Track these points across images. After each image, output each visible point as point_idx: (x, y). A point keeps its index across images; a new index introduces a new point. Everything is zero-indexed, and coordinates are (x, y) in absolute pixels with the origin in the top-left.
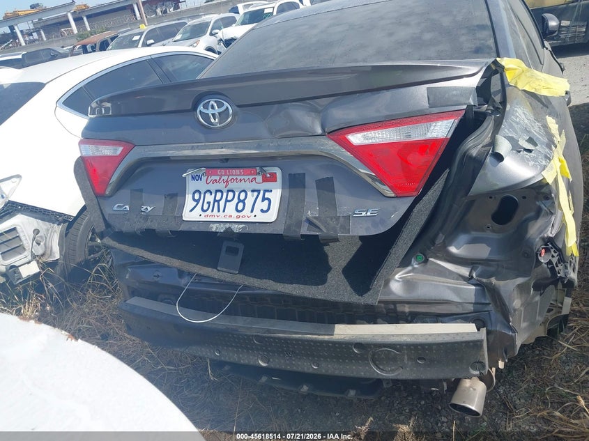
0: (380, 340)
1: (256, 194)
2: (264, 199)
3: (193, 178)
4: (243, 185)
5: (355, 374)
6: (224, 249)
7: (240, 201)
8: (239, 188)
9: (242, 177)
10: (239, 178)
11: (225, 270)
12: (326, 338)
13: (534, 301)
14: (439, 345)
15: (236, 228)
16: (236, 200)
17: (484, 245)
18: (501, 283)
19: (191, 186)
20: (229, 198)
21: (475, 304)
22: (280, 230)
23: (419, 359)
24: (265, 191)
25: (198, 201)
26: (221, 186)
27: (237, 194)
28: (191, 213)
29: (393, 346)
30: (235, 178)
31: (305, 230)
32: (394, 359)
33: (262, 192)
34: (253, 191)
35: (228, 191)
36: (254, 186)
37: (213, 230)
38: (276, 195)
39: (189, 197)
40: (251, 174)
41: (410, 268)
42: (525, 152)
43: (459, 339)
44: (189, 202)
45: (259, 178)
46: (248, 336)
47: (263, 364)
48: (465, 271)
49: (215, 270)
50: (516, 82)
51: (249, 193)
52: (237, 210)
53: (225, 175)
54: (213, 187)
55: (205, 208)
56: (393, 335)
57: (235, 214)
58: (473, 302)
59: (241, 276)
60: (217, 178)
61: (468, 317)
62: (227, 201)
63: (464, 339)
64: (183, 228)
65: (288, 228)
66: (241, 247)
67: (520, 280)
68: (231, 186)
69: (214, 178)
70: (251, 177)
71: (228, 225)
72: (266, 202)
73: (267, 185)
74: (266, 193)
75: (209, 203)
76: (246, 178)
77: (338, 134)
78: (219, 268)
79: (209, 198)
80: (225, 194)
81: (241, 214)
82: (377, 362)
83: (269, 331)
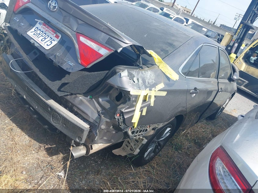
0: (57, 110)
1: (50, 39)
2: (51, 42)
3: (39, 23)
4: (49, 34)
5: (45, 117)
6: (34, 51)
7: (45, 38)
8: (48, 34)
9: (51, 32)
10: (50, 31)
11: (29, 57)
12: (44, 100)
13: (112, 132)
14: (71, 123)
15: (36, 45)
16: (44, 37)
17: (109, 104)
18: (103, 118)
19: (38, 25)
20: (43, 36)
21: (94, 120)
22: (46, 53)
23: (65, 124)
24: (53, 40)
25: (35, 31)
26: (44, 30)
27: (46, 35)
28: (31, 33)
29: (59, 114)
30: (49, 30)
31: (52, 58)
32: (58, 119)
33: (52, 39)
34: (50, 38)
35: (45, 33)
36: (52, 36)
37: (31, 41)
38: (54, 43)
39: (34, 28)
40: (53, 32)
41: (86, 98)
42: (132, 81)
43: (78, 125)
44: (33, 30)
45: (55, 35)
46: (26, 85)
47: (25, 97)
48: (99, 109)
49: (26, 56)
50: (159, 65)
51: (49, 38)
52: (42, 40)
53: (47, 28)
54: (42, 29)
55: (35, 34)
56: (62, 112)
57: (40, 41)
58: (94, 119)
59: (32, 62)
60: (45, 27)
61: (90, 124)
62: (42, 36)
63: (79, 126)
64: (24, 35)
65: (49, 54)
66: (38, 54)
67: (108, 120)
68: (46, 32)
69: (44, 27)
70: (53, 33)
71: (34, 42)
72: (51, 43)
73: (55, 39)
74: (53, 41)
75: (37, 33)
76: (52, 32)
77: (78, 34)
78: (28, 56)
79: (39, 32)
80: (43, 33)
81: (42, 42)
82: (53, 117)
83: (32, 88)
